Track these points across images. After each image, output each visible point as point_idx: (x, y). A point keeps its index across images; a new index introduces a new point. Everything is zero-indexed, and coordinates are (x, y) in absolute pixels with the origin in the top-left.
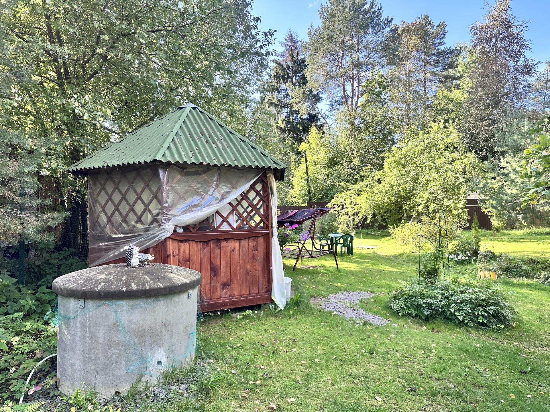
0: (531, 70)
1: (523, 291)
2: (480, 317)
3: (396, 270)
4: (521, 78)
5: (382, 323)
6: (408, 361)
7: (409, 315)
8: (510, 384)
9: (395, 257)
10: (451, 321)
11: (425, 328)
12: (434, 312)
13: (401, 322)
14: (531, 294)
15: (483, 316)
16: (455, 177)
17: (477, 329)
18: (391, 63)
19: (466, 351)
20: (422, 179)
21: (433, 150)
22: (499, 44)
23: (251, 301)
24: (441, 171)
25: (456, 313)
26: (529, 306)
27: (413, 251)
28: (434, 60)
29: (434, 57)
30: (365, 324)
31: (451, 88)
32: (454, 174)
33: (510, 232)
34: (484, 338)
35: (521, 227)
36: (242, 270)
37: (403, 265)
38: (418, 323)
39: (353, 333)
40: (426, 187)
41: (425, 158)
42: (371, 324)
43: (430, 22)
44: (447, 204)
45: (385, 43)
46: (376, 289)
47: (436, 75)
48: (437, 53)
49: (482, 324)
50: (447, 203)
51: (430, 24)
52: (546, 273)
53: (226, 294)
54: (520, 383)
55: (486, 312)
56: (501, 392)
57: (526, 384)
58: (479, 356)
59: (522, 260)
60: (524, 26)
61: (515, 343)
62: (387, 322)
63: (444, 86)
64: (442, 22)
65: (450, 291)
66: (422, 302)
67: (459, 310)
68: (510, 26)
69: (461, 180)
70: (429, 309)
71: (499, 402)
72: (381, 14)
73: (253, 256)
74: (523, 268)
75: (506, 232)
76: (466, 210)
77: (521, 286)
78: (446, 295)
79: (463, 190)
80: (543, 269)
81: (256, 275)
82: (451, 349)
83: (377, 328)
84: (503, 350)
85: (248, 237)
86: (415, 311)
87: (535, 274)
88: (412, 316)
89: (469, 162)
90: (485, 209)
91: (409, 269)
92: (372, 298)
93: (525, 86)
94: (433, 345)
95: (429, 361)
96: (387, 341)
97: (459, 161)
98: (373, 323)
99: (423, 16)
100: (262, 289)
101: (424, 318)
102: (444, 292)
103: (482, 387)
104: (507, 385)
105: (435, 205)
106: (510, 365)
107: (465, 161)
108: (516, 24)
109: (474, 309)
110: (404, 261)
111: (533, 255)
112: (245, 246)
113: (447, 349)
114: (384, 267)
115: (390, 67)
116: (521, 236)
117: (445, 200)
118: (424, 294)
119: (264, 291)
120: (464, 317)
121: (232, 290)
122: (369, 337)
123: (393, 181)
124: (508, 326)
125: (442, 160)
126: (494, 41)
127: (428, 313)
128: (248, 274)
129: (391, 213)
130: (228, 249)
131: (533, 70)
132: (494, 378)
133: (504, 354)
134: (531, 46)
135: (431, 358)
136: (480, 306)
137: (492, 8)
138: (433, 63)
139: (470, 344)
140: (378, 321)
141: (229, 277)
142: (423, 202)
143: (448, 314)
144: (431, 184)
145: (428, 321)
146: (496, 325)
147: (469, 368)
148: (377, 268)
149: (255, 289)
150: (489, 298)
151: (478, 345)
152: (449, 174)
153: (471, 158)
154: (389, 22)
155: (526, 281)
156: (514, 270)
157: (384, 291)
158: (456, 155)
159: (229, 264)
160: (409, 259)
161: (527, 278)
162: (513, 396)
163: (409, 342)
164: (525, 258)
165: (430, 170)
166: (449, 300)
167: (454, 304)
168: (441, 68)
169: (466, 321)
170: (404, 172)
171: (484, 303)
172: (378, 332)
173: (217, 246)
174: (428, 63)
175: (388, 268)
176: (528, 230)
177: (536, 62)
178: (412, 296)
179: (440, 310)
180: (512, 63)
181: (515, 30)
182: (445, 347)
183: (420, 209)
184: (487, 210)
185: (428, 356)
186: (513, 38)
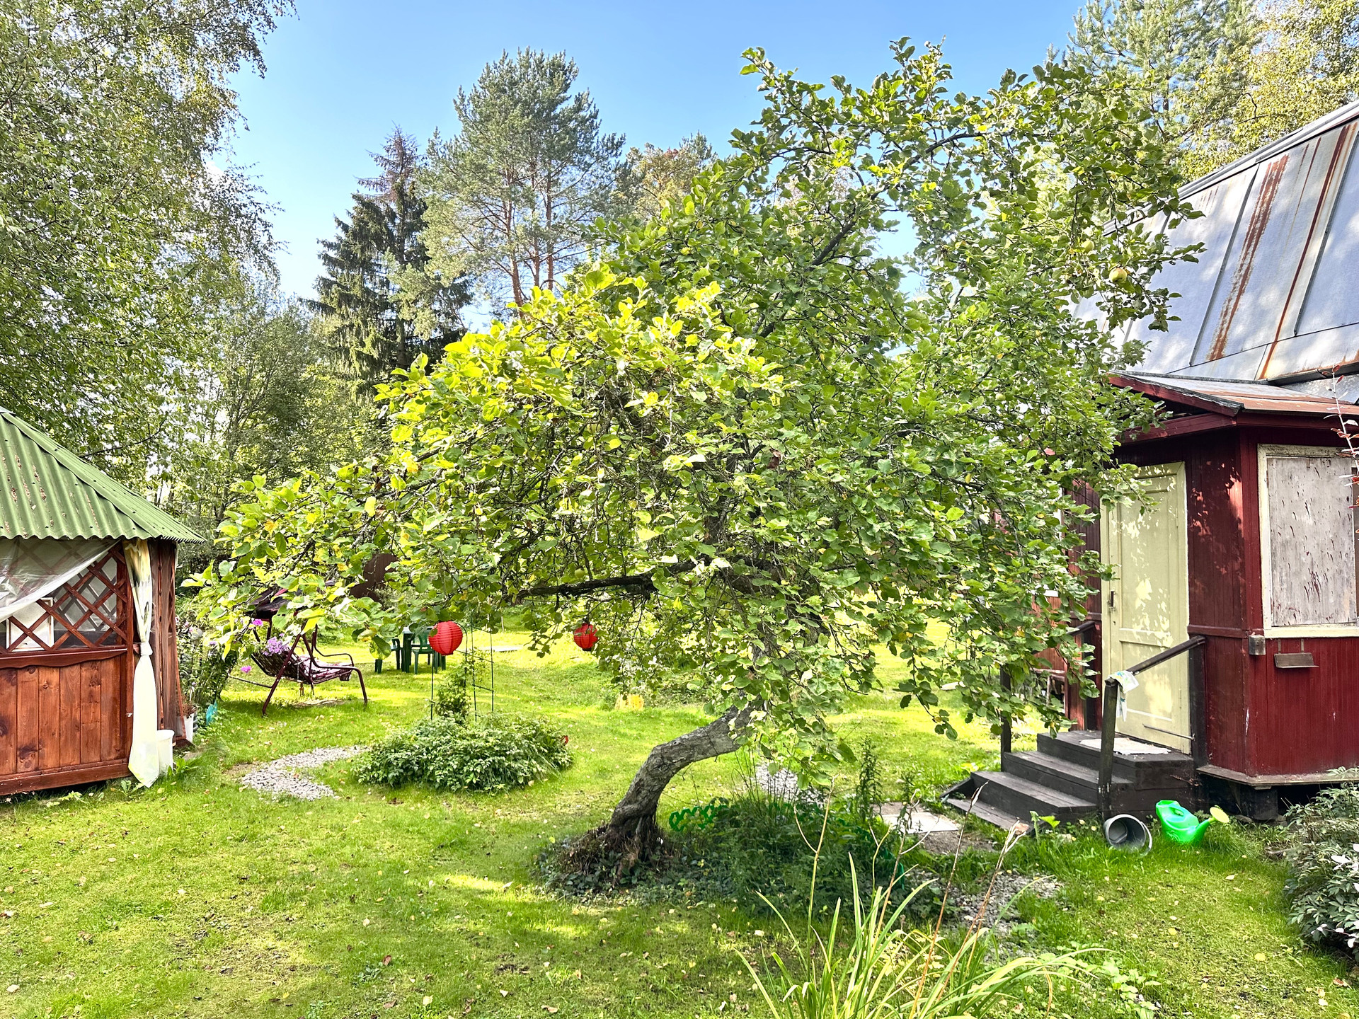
23: (81, 775)
36: (63, 723)
53: (27, 766)
73: (91, 695)
81: (95, 729)
85: (81, 662)
99: (695, 138)
100: (109, 754)
112: (72, 678)
119: (113, 756)
121: (41, 757)
128: (79, 729)
130: (34, 684)
141: (35, 735)
149: (92, 754)
154: (614, 146)
159: (36, 713)
173: (9, 680)
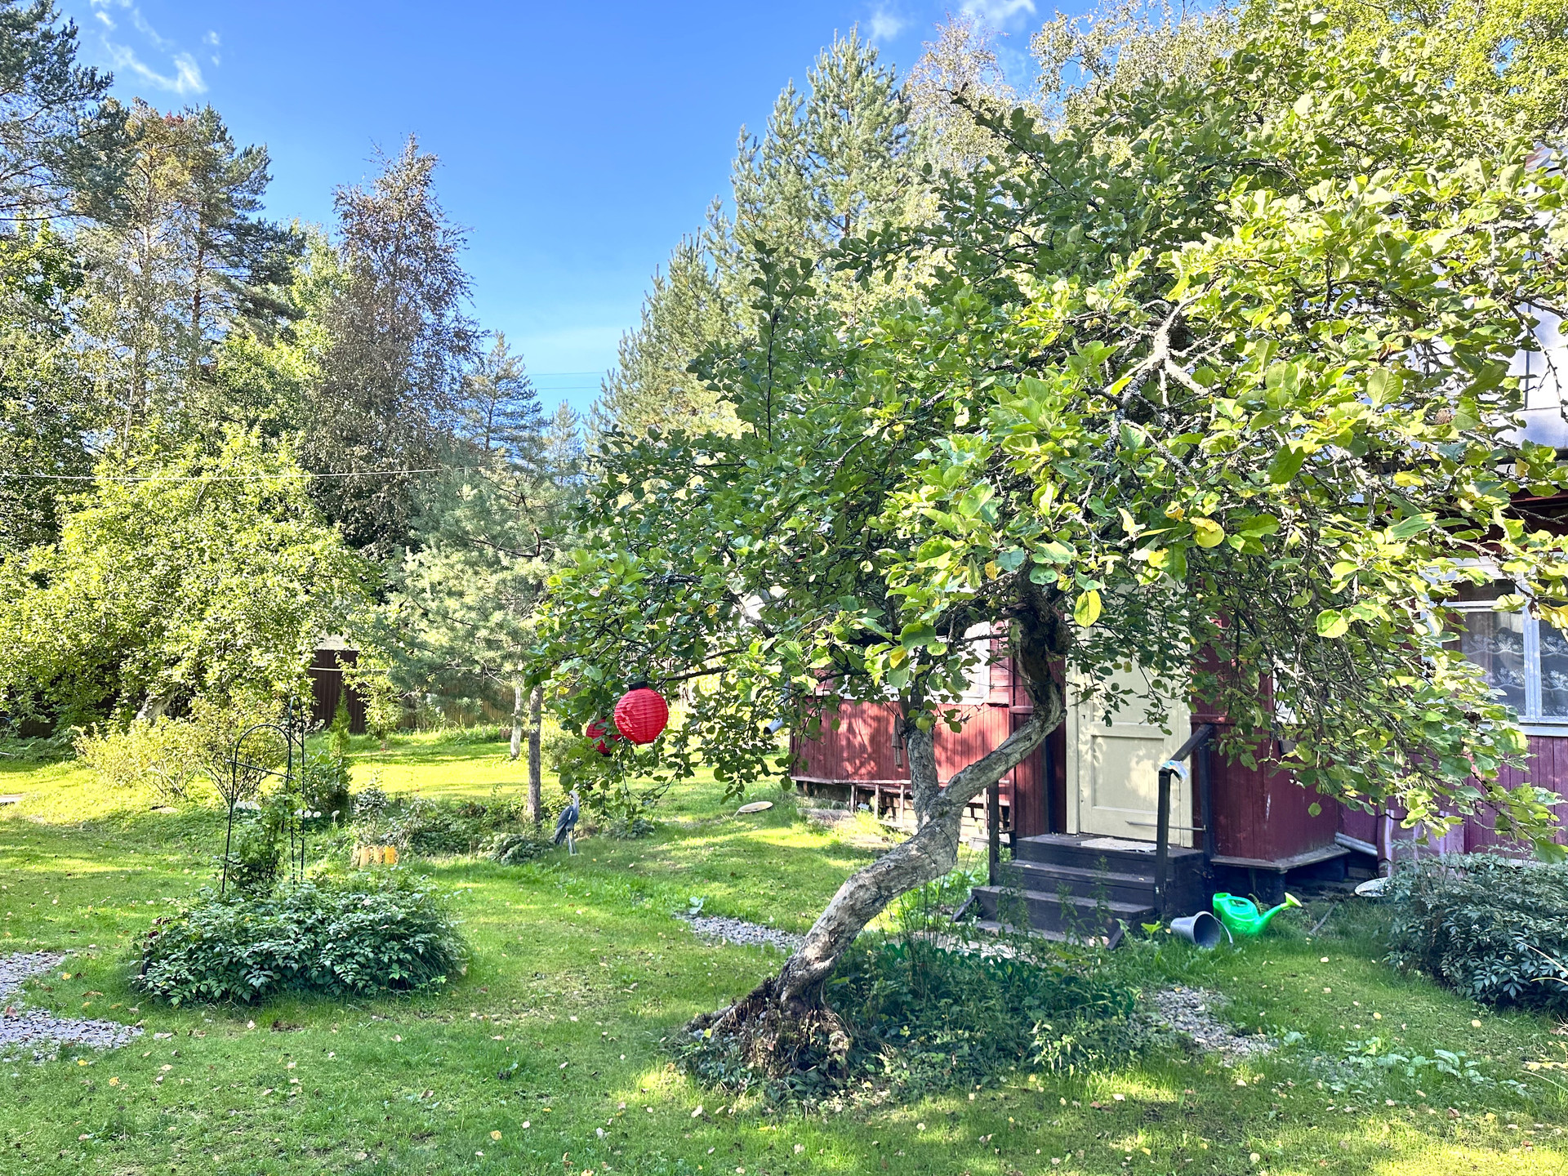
0: (468, 345)
1: (461, 884)
2: (395, 966)
3: (110, 868)
4: (448, 358)
5: (121, 1038)
6: (231, 1128)
7: (204, 997)
8: (486, 1111)
9: (93, 825)
10: (322, 992)
11: (251, 1024)
12: (277, 977)
13: (181, 1023)
14: (480, 891)
15: (400, 962)
16: (287, 589)
17: (387, 997)
18: (96, 210)
19: (375, 1060)
20: (190, 586)
21: (226, 505)
22: (404, 261)
24: (247, 569)
25: (336, 968)
26: (482, 919)
27: (153, 802)
28: (228, 244)
29: (230, 237)
30: (66, 1053)
31: (270, 336)
32: (285, 582)
33: (407, 738)
34: (405, 1019)
35: (432, 725)
37: (127, 850)
38: (231, 1016)
39: (32, 1092)
40: (202, 611)
41: (201, 526)
42: (86, 1051)
43: (223, 133)
44: (261, 664)
45: (80, 147)
46: (65, 939)
47: (233, 289)
48: (240, 227)
49: (401, 984)
50: (258, 659)
51: (222, 139)
52: (503, 835)
54: (504, 1102)
55: (407, 950)
56: (472, 1133)
57: (514, 1101)
58: (408, 1064)
59: (446, 807)
60: (459, 237)
61: (473, 1015)
62: (137, 1033)
63: (253, 324)
64: (257, 147)
65: (319, 912)
66: (243, 953)
67: (342, 959)
68: (428, 226)
69: (303, 598)
70: (262, 969)
71: (473, 1158)
72: (71, 51)
74: (453, 828)
75: (399, 737)
76: (310, 681)
77: (454, 873)
78: (309, 922)
79: (307, 625)
80: (496, 825)
82: (338, 1065)
83: (109, 1057)
84: (453, 1037)
86: (220, 982)
87: (478, 842)
88: (213, 1001)
89: (326, 553)
90: (353, 677)
91: (151, 860)
92: (64, 968)
93: (453, 379)
94: (291, 1065)
95: (289, 1111)
96: (154, 1088)
97: (299, 546)
98: (91, 1044)
99: (202, 110)
101: (247, 997)
102: (300, 915)
103: (429, 1135)
104: (480, 1115)
105: (224, 664)
106: (478, 1067)
107: (316, 547)
108: (444, 226)
109: (379, 948)
110: (125, 837)
111: (469, 793)
113: (327, 1067)
114: (67, 861)
115: (91, 222)
116: (434, 746)
117: (255, 651)
118: (246, 930)
120: (357, 973)
122: (93, 1089)
123: (93, 583)
124: (455, 977)
125: (250, 538)
126: (392, 249)
127: (263, 979)
129: (72, 683)
131: (473, 346)
132: (450, 1107)
133: (455, 1044)
134: (471, 288)
135: (292, 1100)
136: (393, 937)
137: (392, 168)
138: (225, 251)
139: (379, 1041)
140: (105, 1036)
142: (187, 654)
143: (315, 973)
144: (217, 602)
145: (258, 1004)
146: (429, 978)
147: (390, 1099)
148: (41, 868)
150: (413, 914)
151: (399, 1039)
152: (272, 580)
153: (329, 540)
154: (97, 85)
155: (466, 860)
156: (434, 834)
157: (94, 941)
158: (292, 528)
160: (145, 832)
161: (461, 852)
162: (496, 1135)
163: (223, 1075)
164: (455, 804)
165: (213, 560)
166: (316, 934)
167: (330, 945)
168: (248, 272)
169: (360, 985)
170: (130, 558)
171: (402, 930)
172: (118, 1069)
174: (212, 247)
175: (80, 866)
176: (449, 733)
177: (481, 329)
178: (213, 942)
179: (295, 966)
180: (428, 316)
181: (440, 238)
182: (322, 1064)
183: (178, 674)
184: (358, 680)
185: (284, 1097)
186: (436, 258)
